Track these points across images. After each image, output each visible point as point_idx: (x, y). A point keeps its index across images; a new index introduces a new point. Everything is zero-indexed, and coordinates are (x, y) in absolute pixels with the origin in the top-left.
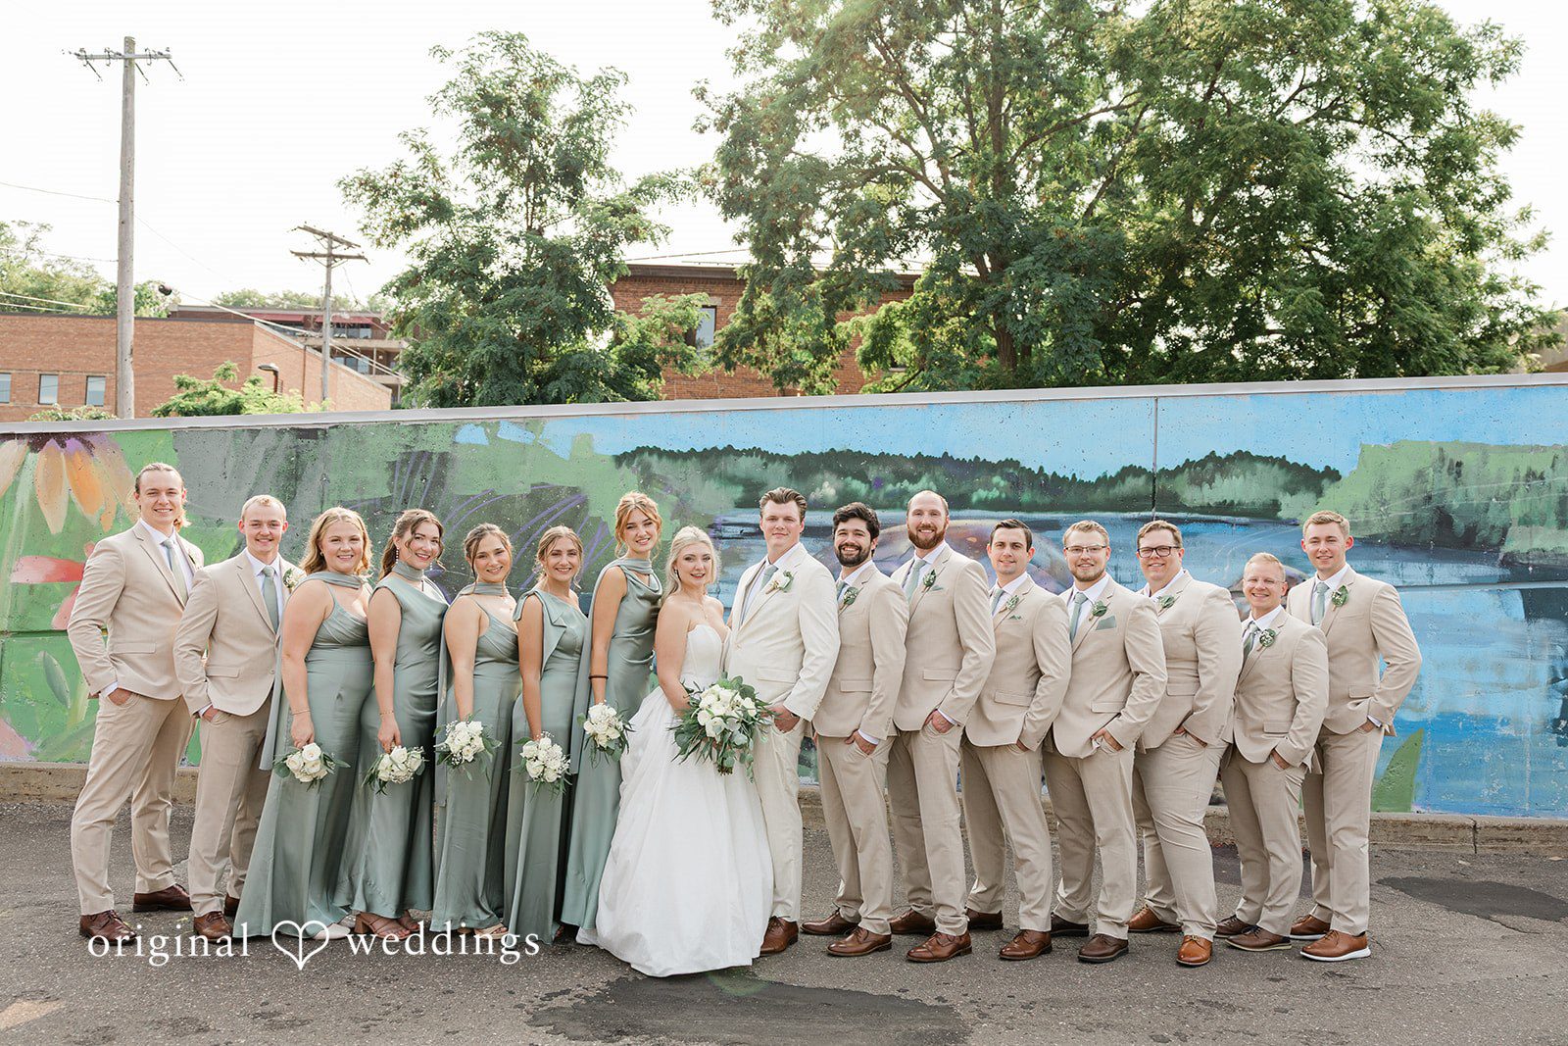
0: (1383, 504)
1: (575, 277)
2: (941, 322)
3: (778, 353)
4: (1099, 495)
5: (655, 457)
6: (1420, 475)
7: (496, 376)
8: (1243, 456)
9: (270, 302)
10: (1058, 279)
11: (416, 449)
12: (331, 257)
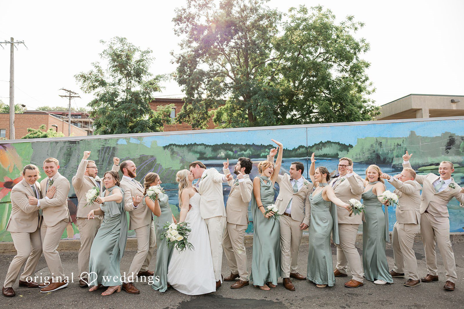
0: (364, 153)
1: (140, 101)
2: (235, 111)
3: (193, 119)
4: (293, 153)
5: (175, 147)
6: (372, 146)
7: (120, 127)
8: (329, 142)
9: (52, 109)
10: (264, 100)
11: (106, 146)
12: (70, 97)
